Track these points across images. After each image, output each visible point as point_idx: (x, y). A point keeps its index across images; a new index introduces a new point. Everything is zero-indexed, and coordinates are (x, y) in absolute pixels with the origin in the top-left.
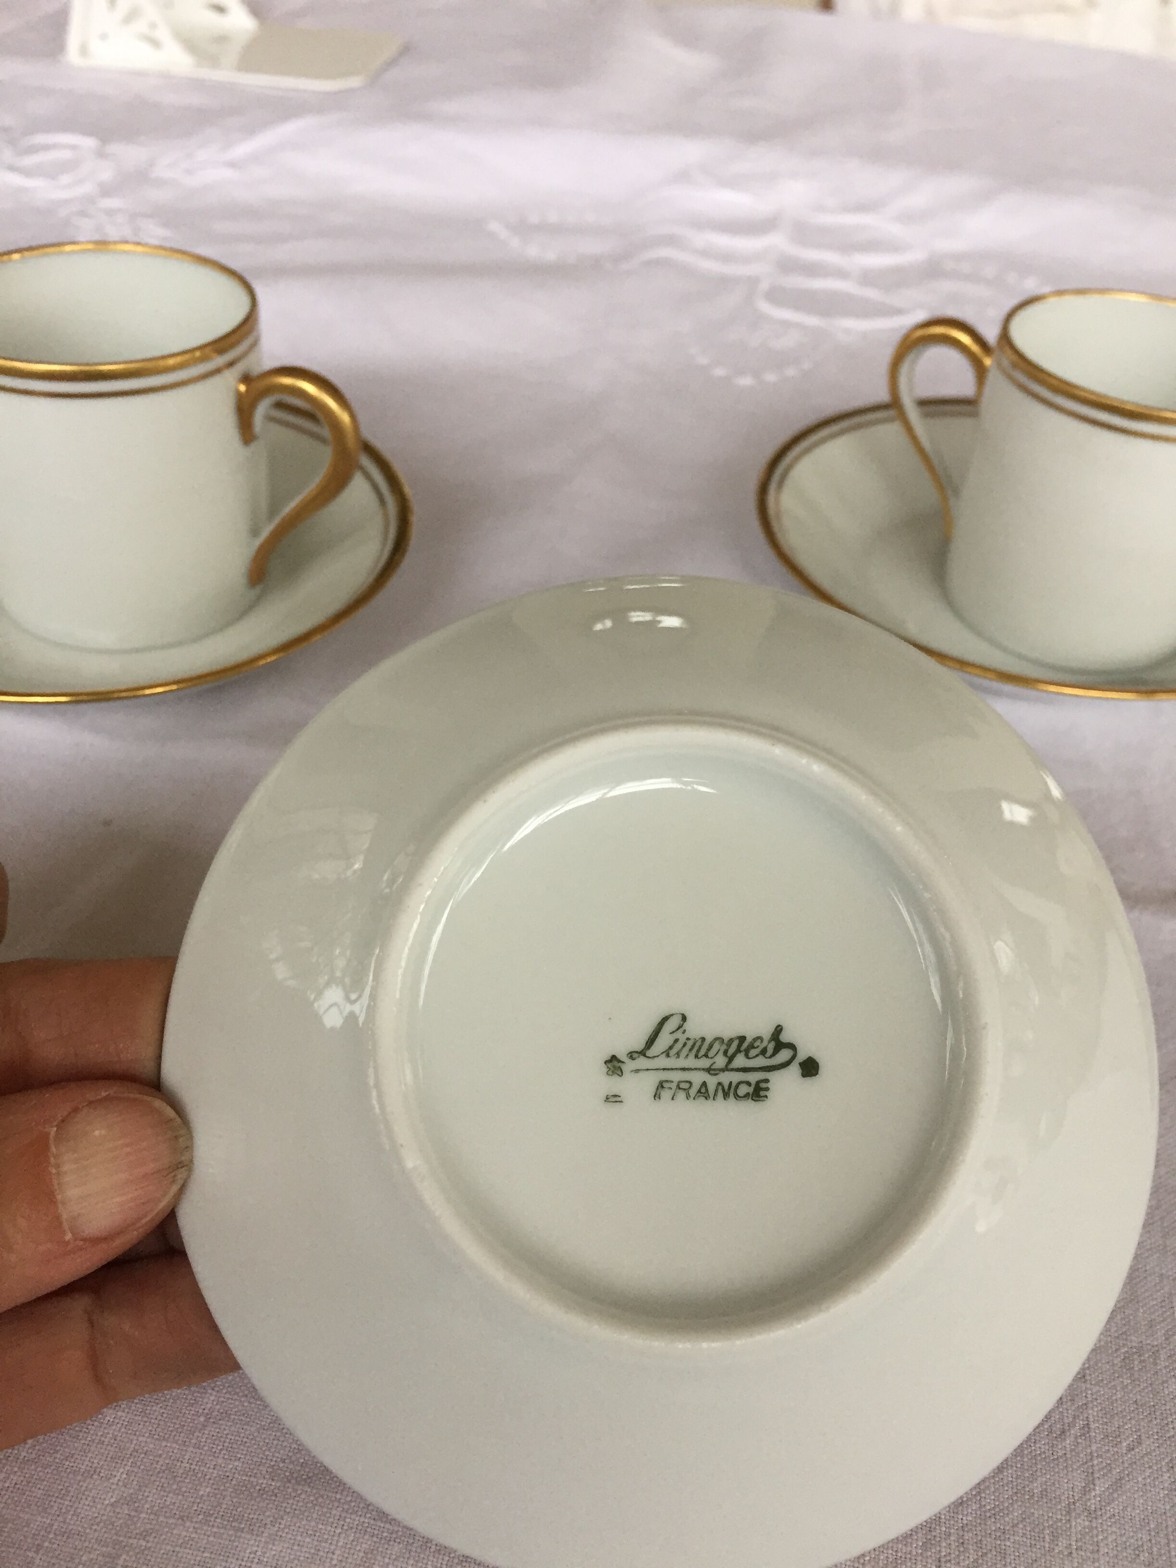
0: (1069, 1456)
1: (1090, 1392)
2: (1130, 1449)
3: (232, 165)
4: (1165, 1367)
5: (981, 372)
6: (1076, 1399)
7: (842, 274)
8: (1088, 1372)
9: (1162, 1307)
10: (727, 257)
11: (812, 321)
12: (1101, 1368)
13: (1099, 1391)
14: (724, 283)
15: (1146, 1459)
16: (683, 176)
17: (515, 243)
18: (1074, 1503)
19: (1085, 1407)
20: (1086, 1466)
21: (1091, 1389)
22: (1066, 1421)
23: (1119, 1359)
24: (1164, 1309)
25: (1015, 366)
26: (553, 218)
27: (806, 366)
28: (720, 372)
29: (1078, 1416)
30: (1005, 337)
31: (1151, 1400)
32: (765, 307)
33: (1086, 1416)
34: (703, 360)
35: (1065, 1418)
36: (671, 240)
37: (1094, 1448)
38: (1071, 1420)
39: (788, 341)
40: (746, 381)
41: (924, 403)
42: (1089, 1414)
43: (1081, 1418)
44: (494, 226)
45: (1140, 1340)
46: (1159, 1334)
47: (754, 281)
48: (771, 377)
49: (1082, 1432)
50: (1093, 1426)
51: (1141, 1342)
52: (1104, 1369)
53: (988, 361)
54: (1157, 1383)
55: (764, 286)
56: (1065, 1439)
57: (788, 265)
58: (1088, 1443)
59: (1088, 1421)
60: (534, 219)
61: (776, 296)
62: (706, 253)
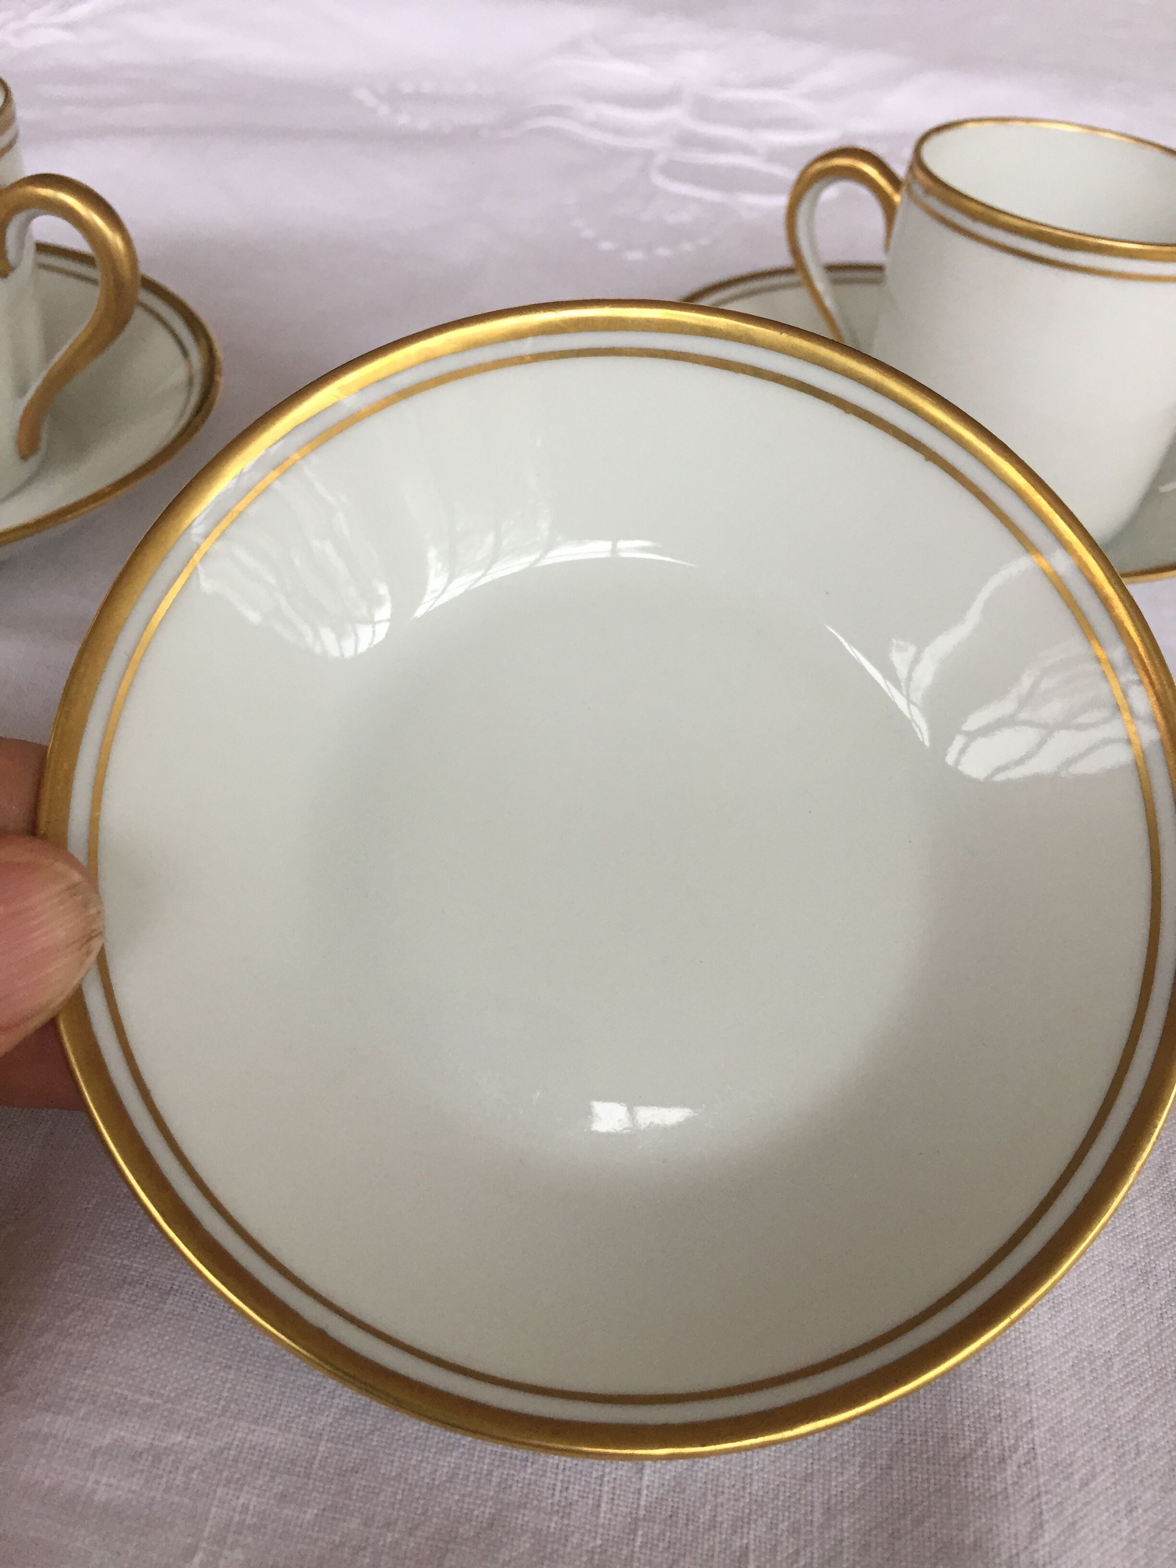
0: (1010, 1491)
1: (1035, 1406)
2: (1085, 1484)
3: (68, 26)
4: (1119, 1380)
5: (889, 209)
6: (1019, 1414)
7: (746, 150)
8: (1032, 1379)
9: (1113, 1303)
10: (618, 130)
11: (712, 196)
12: (1048, 1375)
13: (1046, 1405)
14: (618, 155)
15: (1101, 1498)
16: (573, 46)
17: (384, 110)
18: (1017, 1554)
19: (1029, 1425)
20: (1032, 1505)
21: (1037, 1402)
22: (1006, 1444)
23: (1067, 1365)
24: (1115, 1306)
25: (928, 191)
26: (428, 87)
27: (704, 241)
28: (606, 246)
29: (1022, 1437)
30: (918, 163)
31: (1105, 1421)
32: (659, 180)
33: (1031, 1436)
34: (589, 233)
35: (1005, 1440)
36: (558, 111)
37: (1042, 1480)
38: (1013, 1442)
39: (685, 217)
40: (635, 255)
41: (831, 268)
42: (1034, 1436)
43: (1025, 1439)
44: (362, 94)
45: (1090, 1343)
46: (1111, 1337)
47: (649, 155)
48: (663, 252)
49: (1027, 1458)
50: (1039, 1451)
51: (1092, 1345)
52: (1051, 1377)
53: (897, 198)
54: (1111, 1400)
55: (661, 159)
56: (1005, 1470)
57: (688, 140)
58: (1034, 1473)
59: (1034, 1444)
60: (407, 88)
61: (672, 170)
62: (597, 125)
